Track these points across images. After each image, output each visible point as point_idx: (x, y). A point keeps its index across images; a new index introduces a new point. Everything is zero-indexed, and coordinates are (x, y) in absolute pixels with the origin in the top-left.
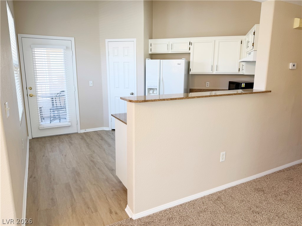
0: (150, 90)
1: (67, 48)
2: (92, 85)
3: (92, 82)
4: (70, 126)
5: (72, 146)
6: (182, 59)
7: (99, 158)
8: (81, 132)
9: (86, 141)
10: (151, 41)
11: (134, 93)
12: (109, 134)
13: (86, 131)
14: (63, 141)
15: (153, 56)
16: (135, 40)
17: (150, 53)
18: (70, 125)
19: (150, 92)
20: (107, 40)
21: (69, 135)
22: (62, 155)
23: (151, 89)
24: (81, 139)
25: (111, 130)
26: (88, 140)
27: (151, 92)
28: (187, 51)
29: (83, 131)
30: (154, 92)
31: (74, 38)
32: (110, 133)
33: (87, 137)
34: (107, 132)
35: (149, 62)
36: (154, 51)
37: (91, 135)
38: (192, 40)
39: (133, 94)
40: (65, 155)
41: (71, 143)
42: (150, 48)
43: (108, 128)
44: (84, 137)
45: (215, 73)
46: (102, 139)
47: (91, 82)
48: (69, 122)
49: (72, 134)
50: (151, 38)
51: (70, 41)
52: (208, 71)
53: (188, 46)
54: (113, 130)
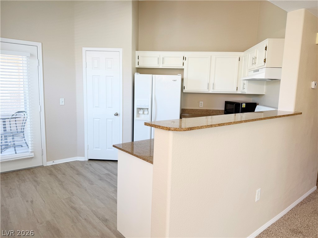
0: (139, 110)
1: (32, 55)
2: (63, 104)
3: (63, 100)
4: (32, 158)
5: (39, 186)
6: (177, 75)
7: (81, 203)
8: (48, 165)
9: (57, 177)
10: (138, 53)
11: (119, 114)
12: (86, 166)
13: (54, 164)
14: (23, 178)
15: (141, 70)
16: (121, 50)
17: (137, 66)
18: (33, 156)
19: (139, 113)
20: (84, 49)
21: (32, 170)
22: (27, 201)
23: (140, 109)
24: (50, 174)
25: (87, 160)
26: (60, 176)
27: (141, 112)
28: (180, 66)
29: (50, 163)
30: (145, 113)
31: (41, 43)
32: (87, 165)
33: (57, 172)
34: (82, 163)
35: (138, 76)
36: (142, 65)
37: (61, 168)
38: (186, 54)
39: (117, 115)
40: (32, 202)
41: (36, 181)
42: (137, 60)
43: (83, 158)
44: (53, 171)
45: (211, 91)
46: (79, 173)
47: (62, 100)
48: (32, 152)
49: (35, 167)
50: (137, 50)
51: (37, 47)
52: (204, 90)
53: (182, 61)
54: (90, 160)
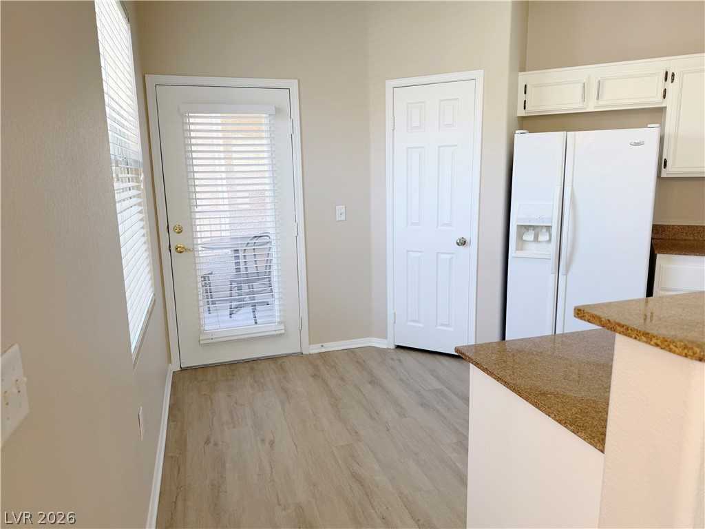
0: (524, 230)
1: (279, 111)
2: (343, 218)
3: (343, 210)
4: (281, 335)
5: (289, 403)
6: (646, 127)
7: (376, 467)
8: (312, 352)
9: (327, 385)
10: (524, 78)
11: (468, 240)
12: (390, 361)
13: (323, 350)
14: (262, 381)
15: (532, 123)
16: (479, 74)
17: (521, 113)
18: (283, 331)
19: (524, 238)
20: (390, 83)
21: (280, 362)
22: (263, 441)
23: (527, 228)
24: (314, 376)
25: (392, 347)
26: (333, 383)
27: (529, 236)
28: (654, 100)
29: (315, 349)
30: (540, 238)
31: (297, 81)
32: (392, 359)
33: (328, 371)
34: (382, 352)
35: (521, 139)
36: (534, 108)
37: (338, 362)
38: (676, 63)
39: (463, 243)
40: (272, 443)
41: (285, 390)
42: (521, 97)
43: (384, 341)
44: (320, 365)
46: (374, 382)
47: (340, 209)
48: (280, 323)
49: (287, 356)
50: (523, 69)
51: (288, 91)
53: (660, 84)
54: (398, 347)
